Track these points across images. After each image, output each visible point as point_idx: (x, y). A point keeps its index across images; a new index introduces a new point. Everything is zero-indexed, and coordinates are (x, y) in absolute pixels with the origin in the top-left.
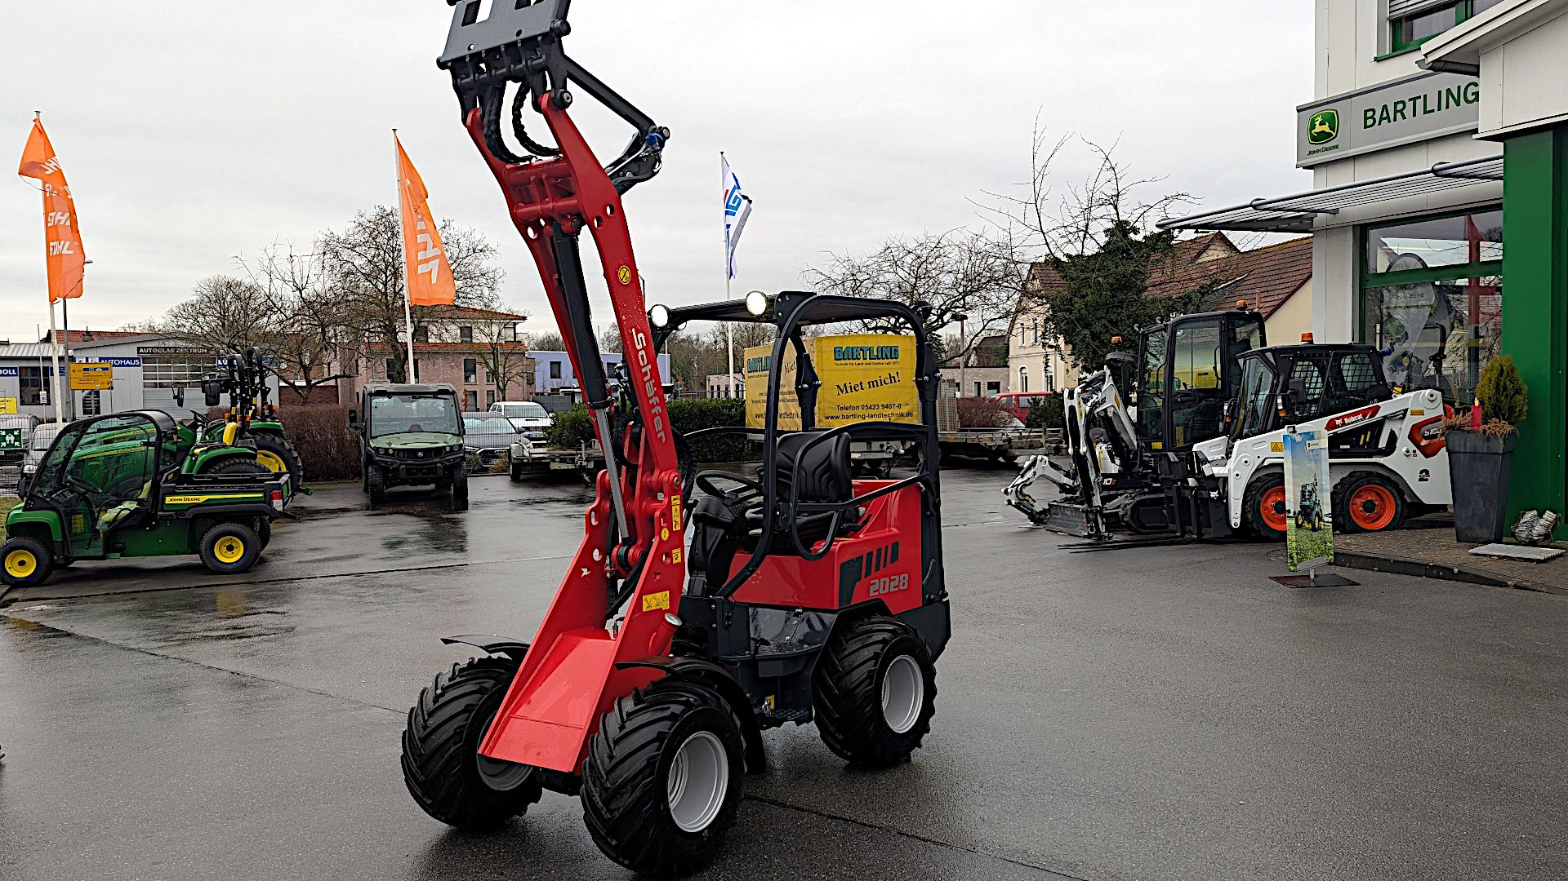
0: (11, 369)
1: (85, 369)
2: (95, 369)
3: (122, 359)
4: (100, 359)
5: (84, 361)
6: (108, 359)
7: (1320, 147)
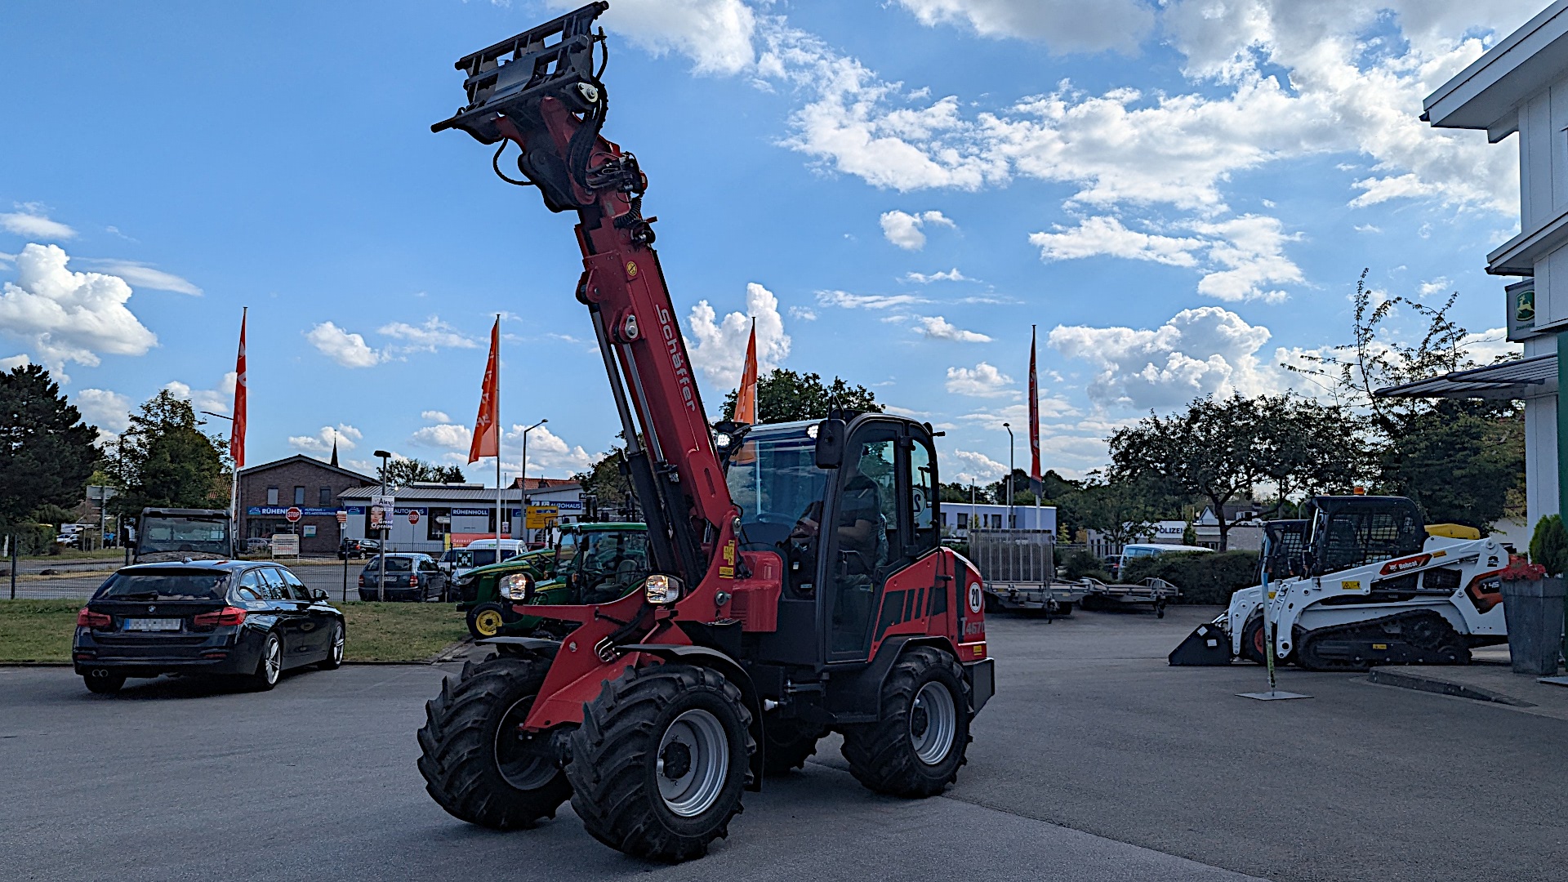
0: (484, 510)
1: (538, 511)
2: (545, 511)
3: (568, 503)
4: (551, 503)
5: (538, 504)
6: (556, 503)
7: (1525, 323)
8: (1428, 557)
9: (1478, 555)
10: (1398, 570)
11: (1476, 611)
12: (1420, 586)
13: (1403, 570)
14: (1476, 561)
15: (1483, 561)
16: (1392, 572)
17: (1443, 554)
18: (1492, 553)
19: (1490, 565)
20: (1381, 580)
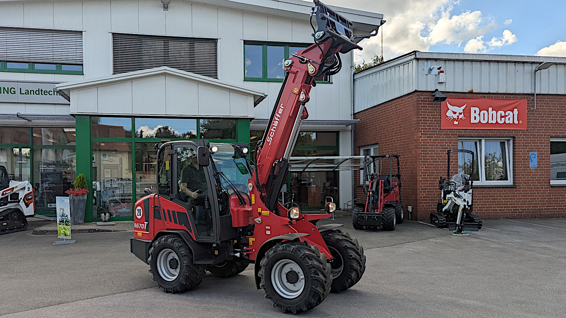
8: (13, 188)
9: (25, 187)
10: (6, 194)
11: (25, 207)
12: (9, 200)
13: (8, 193)
14: (25, 189)
15: (26, 189)
16: (4, 195)
17: (16, 187)
18: (28, 186)
19: (28, 190)
20: (2, 198)
